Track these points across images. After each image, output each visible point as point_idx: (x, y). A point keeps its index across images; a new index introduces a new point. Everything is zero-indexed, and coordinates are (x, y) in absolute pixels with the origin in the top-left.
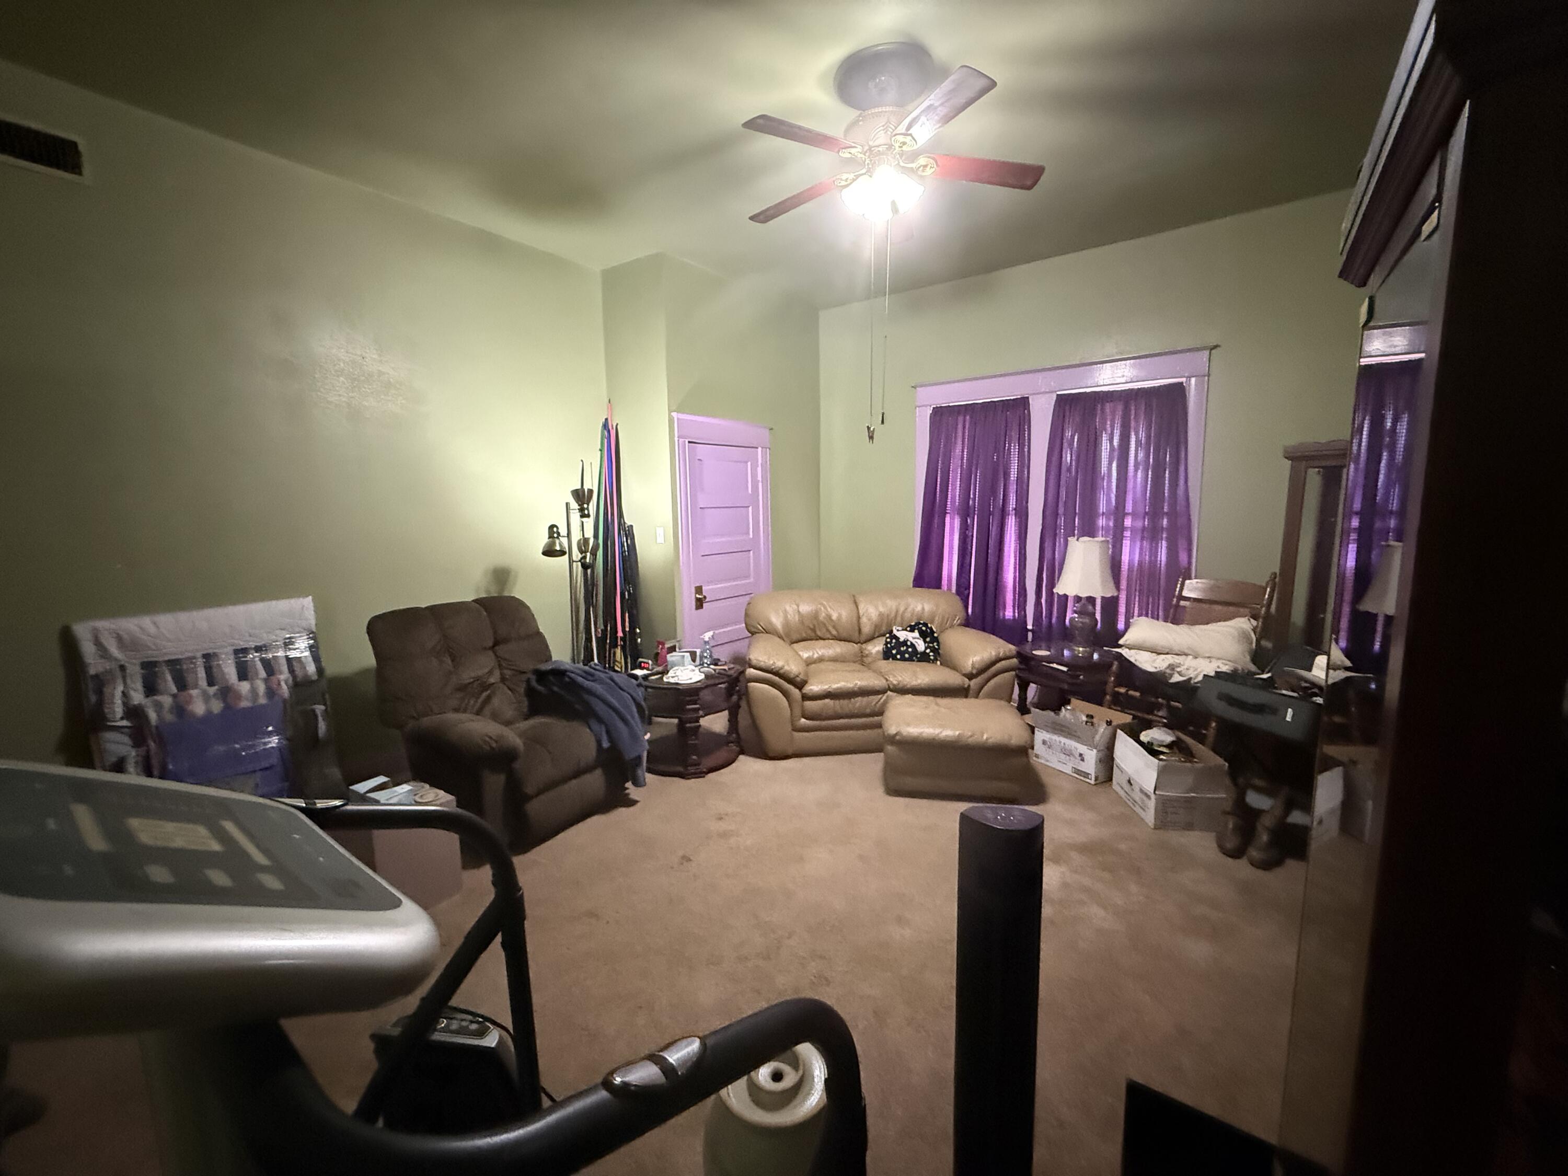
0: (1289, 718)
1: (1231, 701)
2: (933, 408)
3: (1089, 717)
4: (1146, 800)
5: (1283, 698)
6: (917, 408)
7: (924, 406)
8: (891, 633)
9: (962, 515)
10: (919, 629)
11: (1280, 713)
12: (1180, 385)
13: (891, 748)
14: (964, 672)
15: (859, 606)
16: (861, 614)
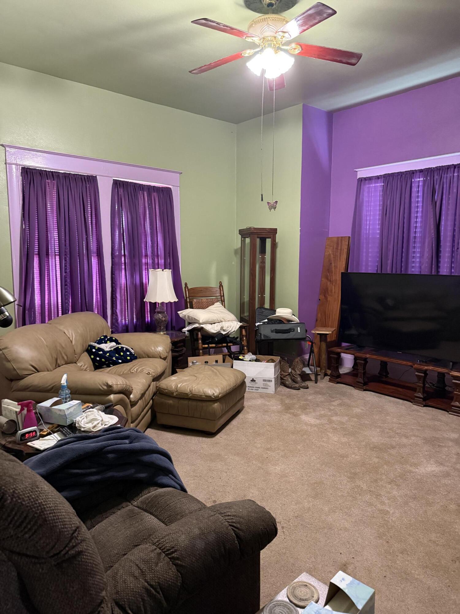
0: (299, 331)
1: (277, 331)
2: (22, 167)
3: (206, 362)
4: (268, 383)
5: (294, 325)
6: (7, 165)
7: (13, 164)
8: (94, 347)
9: (59, 255)
10: (108, 340)
11: (295, 330)
12: (170, 188)
13: (216, 405)
14: (162, 357)
15: (66, 333)
16: (71, 339)
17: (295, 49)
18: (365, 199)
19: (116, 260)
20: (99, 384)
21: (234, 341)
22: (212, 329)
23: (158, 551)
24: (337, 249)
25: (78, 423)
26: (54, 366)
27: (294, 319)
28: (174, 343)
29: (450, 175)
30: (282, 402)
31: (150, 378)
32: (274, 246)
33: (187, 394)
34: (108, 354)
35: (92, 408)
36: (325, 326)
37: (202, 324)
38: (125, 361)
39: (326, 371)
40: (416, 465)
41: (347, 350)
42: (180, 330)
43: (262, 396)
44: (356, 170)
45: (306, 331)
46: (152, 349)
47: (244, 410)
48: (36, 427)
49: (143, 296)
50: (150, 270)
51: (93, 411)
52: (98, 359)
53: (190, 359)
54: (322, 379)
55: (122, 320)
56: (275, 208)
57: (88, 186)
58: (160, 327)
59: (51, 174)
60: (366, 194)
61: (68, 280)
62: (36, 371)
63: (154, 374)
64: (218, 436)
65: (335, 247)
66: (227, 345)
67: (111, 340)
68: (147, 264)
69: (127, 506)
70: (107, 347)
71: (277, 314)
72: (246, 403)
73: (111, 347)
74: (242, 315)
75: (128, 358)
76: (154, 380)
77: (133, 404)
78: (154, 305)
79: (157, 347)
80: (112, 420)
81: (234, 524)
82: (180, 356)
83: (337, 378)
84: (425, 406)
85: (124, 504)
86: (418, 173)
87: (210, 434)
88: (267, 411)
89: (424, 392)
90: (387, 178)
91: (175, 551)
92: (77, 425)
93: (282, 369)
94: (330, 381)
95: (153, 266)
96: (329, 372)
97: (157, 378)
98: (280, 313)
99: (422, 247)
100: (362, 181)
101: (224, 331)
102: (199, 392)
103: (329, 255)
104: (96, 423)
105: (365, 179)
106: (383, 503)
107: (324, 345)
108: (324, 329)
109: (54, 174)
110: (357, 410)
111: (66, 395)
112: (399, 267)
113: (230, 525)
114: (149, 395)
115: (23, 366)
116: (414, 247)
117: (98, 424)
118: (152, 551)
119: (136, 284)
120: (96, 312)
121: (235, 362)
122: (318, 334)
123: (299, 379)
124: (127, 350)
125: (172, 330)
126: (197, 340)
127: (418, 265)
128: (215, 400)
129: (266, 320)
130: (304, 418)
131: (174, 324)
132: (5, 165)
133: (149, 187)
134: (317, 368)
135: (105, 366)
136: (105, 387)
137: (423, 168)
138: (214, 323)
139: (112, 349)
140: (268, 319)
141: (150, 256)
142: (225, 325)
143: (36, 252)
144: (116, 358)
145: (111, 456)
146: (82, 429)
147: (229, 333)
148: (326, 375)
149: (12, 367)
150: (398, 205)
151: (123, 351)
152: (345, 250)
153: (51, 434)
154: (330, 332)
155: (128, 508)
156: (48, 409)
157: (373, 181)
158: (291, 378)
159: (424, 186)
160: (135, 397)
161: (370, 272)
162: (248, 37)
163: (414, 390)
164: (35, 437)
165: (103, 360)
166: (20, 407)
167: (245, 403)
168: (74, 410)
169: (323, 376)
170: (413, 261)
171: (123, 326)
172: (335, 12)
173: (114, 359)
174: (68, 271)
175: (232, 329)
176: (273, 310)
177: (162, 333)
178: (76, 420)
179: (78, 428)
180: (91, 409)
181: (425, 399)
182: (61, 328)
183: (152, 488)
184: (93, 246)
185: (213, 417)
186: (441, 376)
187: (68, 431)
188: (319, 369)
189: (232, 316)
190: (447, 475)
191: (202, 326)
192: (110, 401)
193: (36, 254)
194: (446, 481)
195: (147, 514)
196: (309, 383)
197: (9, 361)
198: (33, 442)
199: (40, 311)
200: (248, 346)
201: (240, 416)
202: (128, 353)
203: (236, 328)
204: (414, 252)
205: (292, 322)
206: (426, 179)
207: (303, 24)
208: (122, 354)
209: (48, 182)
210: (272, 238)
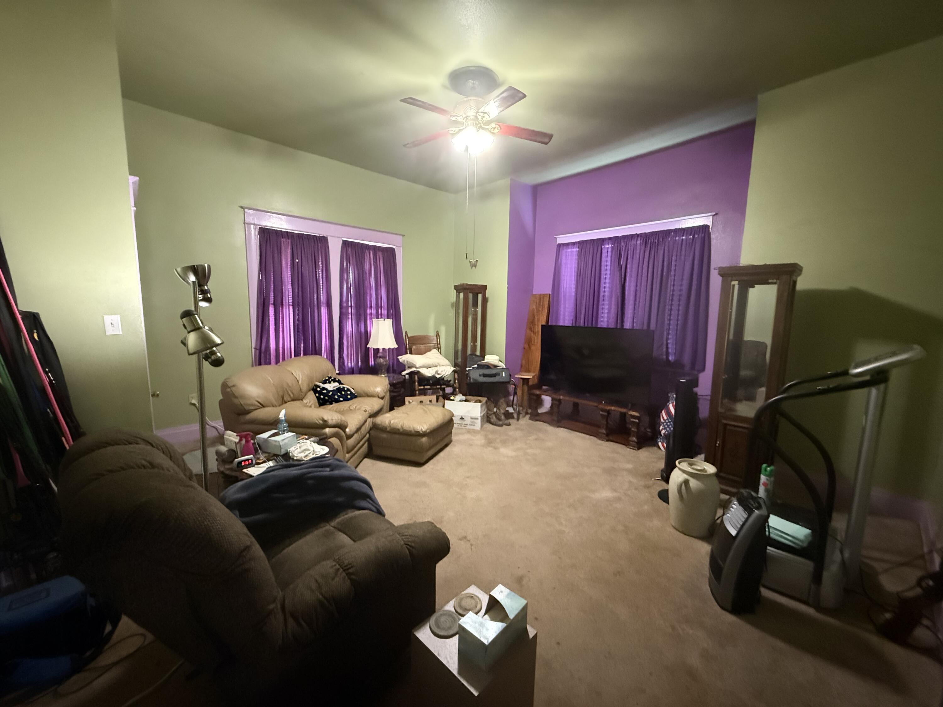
0: (504, 375)
1: (485, 376)
2: (259, 227)
3: (421, 402)
4: (475, 421)
5: (498, 370)
6: (246, 225)
7: (252, 224)
8: (319, 387)
9: (293, 306)
10: (332, 380)
11: (501, 375)
12: (393, 249)
13: (424, 439)
14: (380, 397)
15: (294, 374)
16: (298, 378)
17: (495, 128)
18: (564, 261)
19: (344, 310)
20: (317, 419)
21: (447, 383)
22: (428, 373)
23: (338, 566)
24: (540, 304)
25: (292, 453)
26: (280, 402)
27: (499, 365)
28: (391, 384)
29: (634, 242)
30: (486, 437)
31: (367, 414)
32: (485, 300)
33: (398, 430)
34: (331, 393)
35: (306, 439)
36: (528, 371)
37: (419, 368)
38: (346, 399)
39: (527, 410)
40: (593, 491)
41: (546, 393)
42: (400, 373)
43: (469, 432)
44: (556, 237)
45: (510, 375)
46: (371, 389)
47: (452, 443)
48: (252, 456)
49: (367, 343)
50: (373, 319)
51: (306, 442)
52: (322, 397)
53: (407, 399)
54: (524, 417)
55: (349, 364)
56: (475, 266)
57: (319, 245)
58: (382, 370)
59: (285, 233)
60: (564, 257)
61: (301, 327)
62: (261, 406)
63: (370, 411)
64: (426, 466)
65: (538, 302)
66: (441, 387)
67: (334, 381)
68: (371, 314)
69: (324, 526)
70: (331, 386)
71: (486, 361)
72: (454, 438)
73: (334, 387)
74: (456, 361)
75: (349, 397)
76: (370, 417)
77: (349, 437)
78: (377, 351)
79: (376, 388)
80: (323, 450)
81: (409, 544)
82: (399, 395)
83: (536, 417)
84: (607, 441)
85: (322, 525)
86: (607, 241)
87: (419, 464)
88: (471, 445)
89: (607, 428)
90: (581, 244)
91: (352, 567)
92: (291, 454)
93: (489, 409)
94: (530, 419)
95: (376, 316)
96: (529, 411)
97: (374, 415)
98: (488, 359)
99: (610, 305)
100: (561, 246)
101: (438, 374)
102: (410, 428)
103: (533, 310)
104: (307, 453)
105: (564, 244)
106: (561, 524)
107: (526, 388)
108: (527, 374)
109: (289, 234)
110: (550, 444)
111: (284, 428)
112: (590, 321)
113: (406, 544)
114: (365, 430)
115: (249, 402)
116: (603, 304)
117: (310, 453)
118: (332, 567)
119: (361, 331)
120: (325, 357)
121: (447, 402)
122: (521, 378)
123: (503, 417)
124: (348, 390)
125: (393, 372)
126: (414, 382)
127: (606, 319)
128: (424, 434)
129: (476, 366)
130: (503, 450)
131: (395, 367)
132: (244, 225)
133: (375, 247)
134: (519, 407)
135: (328, 403)
136: (321, 422)
137: (611, 236)
138: (430, 368)
139: (335, 389)
140: (478, 365)
141: (375, 308)
142: (440, 369)
143: (271, 302)
144: (338, 396)
145: (310, 482)
146: (295, 458)
147: (443, 376)
148: (527, 413)
149: (239, 403)
150: (590, 267)
151: (344, 391)
152: (546, 306)
153: (266, 462)
154: (531, 377)
155: (325, 528)
156: (266, 440)
157: (570, 247)
158: (496, 417)
159: (612, 252)
160: (350, 430)
161: (566, 325)
162: (452, 116)
163: (599, 427)
164: (251, 465)
165: (326, 398)
166: (238, 438)
167: (452, 437)
168: (288, 441)
169: (524, 415)
170: (602, 317)
171: (349, 368)
172: (525, 96)
173: (336, 397)
174: (301, 319)
175: (446, 373)
176: (483, 356)
177: (383, 375)
178: (290, 450)
179: (292, 457)
180: (305, 441)
181: (607, 435)
182: (289, 369)
183: (349, 511)
184: (323, 298)
185: (422, 450)
186: (623, 415)
187: (282, 459)
188: (521, 408)
189: (446, 362)
190: (619, 499)
191: (418, 370)
192: (325, 434)
193: (272, 304)
194: (618, 506)
195: (340, 533)
196: (511, 421)
197: (236, 397)
198: (248, 469)
199: (275, 354)
200: (459, 388)
201: (448, 449)
202: (349, 392)
203: (449, 372)
204: (603, 308)
205: (498, 368)
206: (614, 246)
207: (499, 106)
208: (343, 393)
209: (283, 241)
210: (483, 292)
